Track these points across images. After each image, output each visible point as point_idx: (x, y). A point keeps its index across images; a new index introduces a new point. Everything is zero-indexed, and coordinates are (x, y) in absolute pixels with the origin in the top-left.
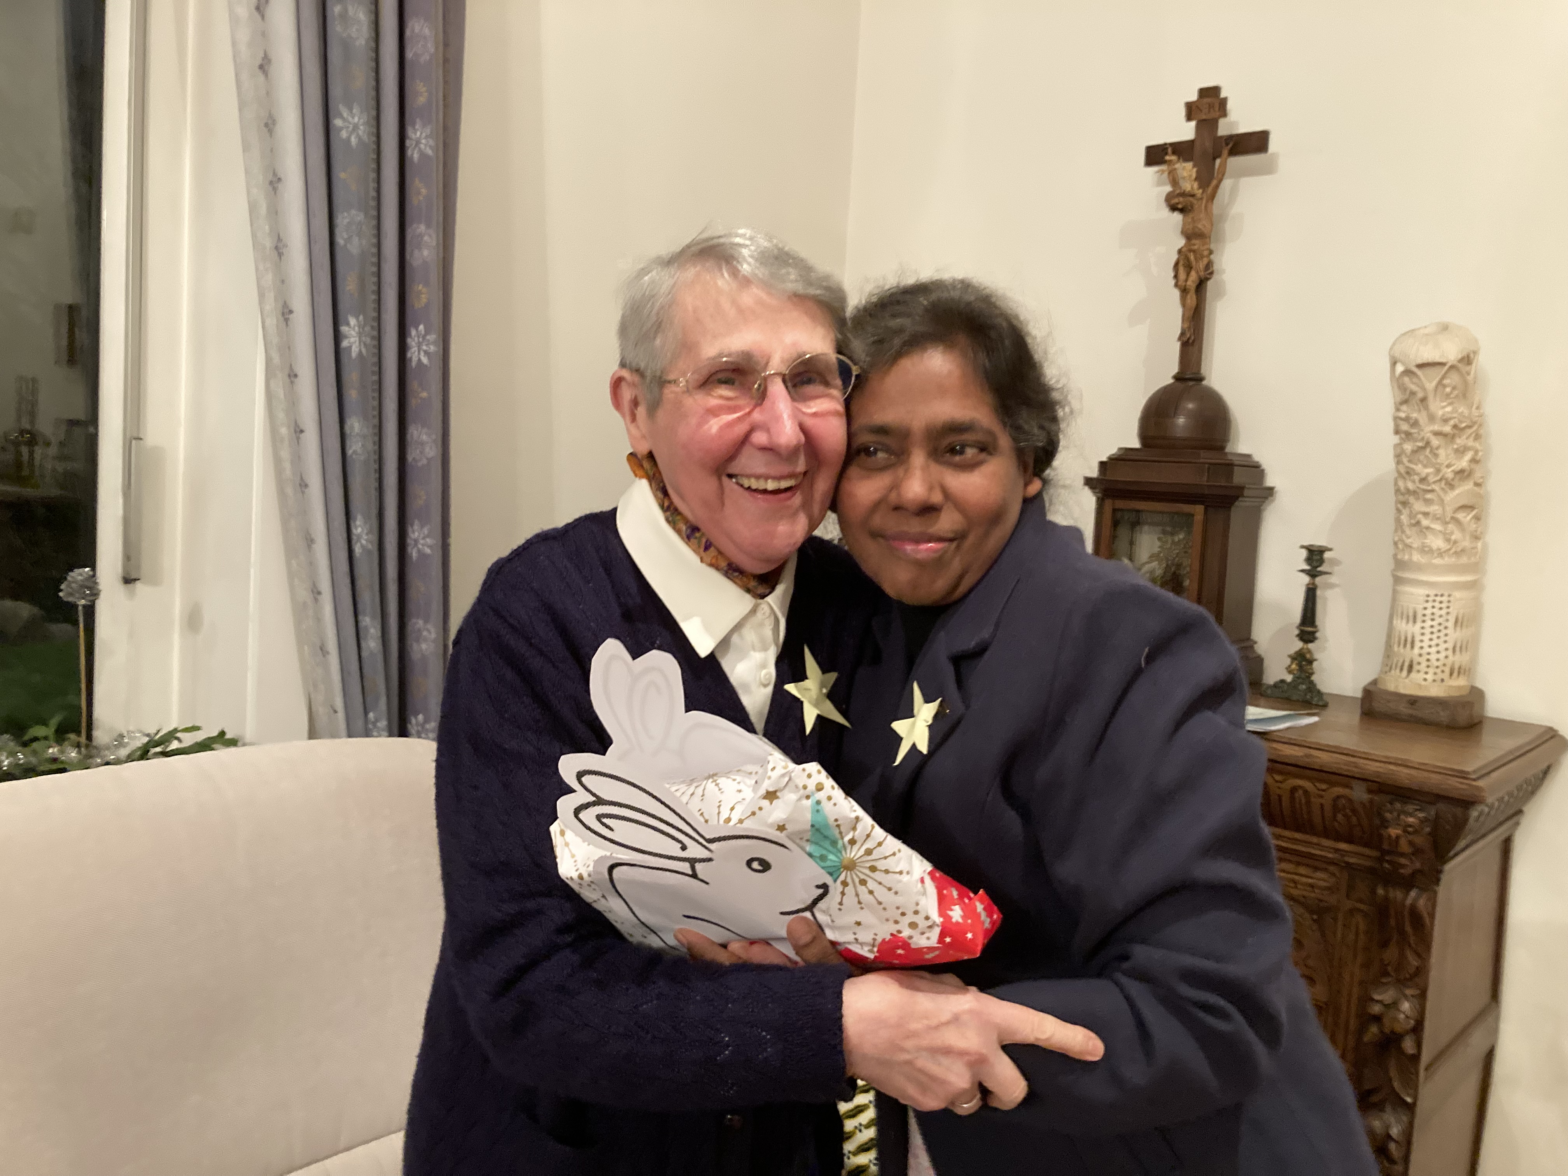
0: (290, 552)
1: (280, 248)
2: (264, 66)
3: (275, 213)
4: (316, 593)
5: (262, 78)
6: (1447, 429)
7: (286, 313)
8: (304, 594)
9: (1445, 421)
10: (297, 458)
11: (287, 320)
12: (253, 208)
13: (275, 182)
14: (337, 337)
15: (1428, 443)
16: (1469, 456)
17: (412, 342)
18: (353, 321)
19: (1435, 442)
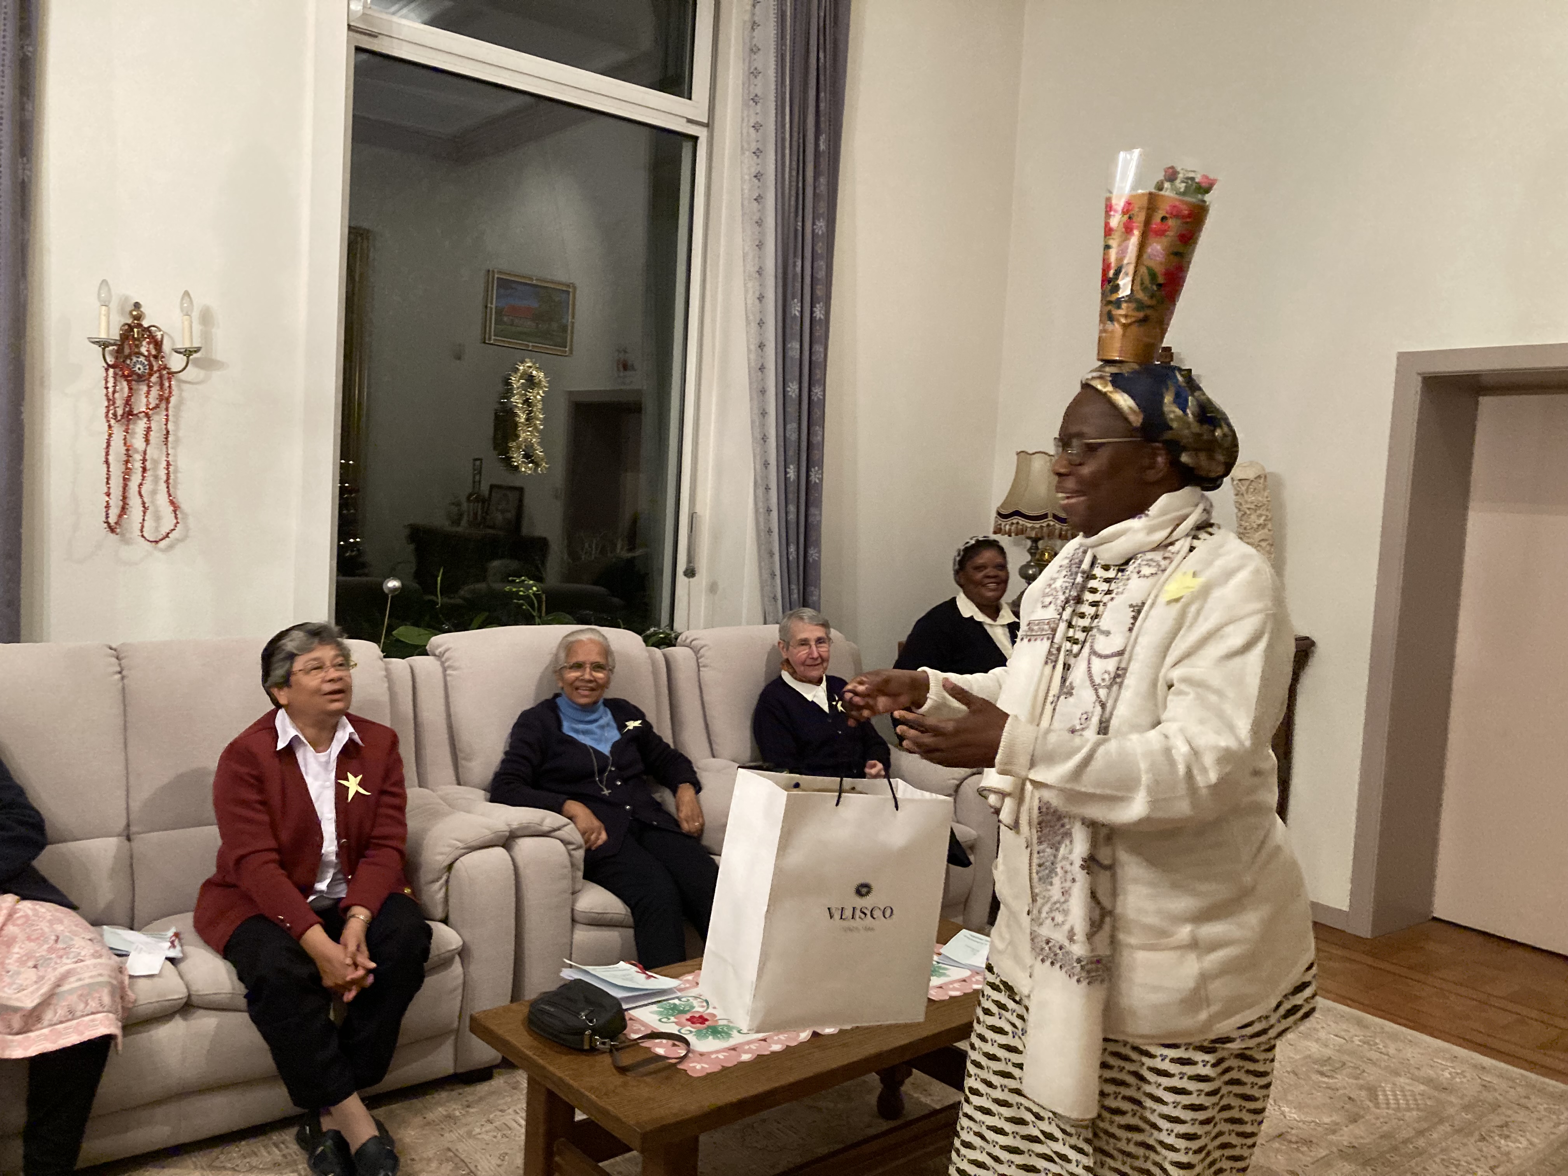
0: (760, 559)
1: (764, 439)
2: (762, 368)
3: (763, 425)
4: (773, 575)
5: (760, 373)
6: (1253, 507)
7: (766, 464)
8: (766, 576)
9: (1252, 503)
10: (768, 521)
11: (766, 468)
12: (753, 422)
13: (764, 414)
14: (786, 473)
15: (1245, 513)
16: (1263, 518)
17: (812, 474)
18: (792, 467)
19: (1248, 512)
